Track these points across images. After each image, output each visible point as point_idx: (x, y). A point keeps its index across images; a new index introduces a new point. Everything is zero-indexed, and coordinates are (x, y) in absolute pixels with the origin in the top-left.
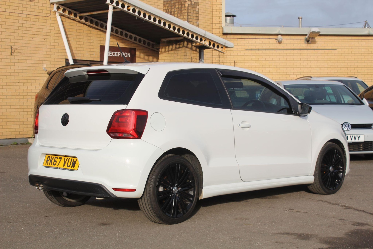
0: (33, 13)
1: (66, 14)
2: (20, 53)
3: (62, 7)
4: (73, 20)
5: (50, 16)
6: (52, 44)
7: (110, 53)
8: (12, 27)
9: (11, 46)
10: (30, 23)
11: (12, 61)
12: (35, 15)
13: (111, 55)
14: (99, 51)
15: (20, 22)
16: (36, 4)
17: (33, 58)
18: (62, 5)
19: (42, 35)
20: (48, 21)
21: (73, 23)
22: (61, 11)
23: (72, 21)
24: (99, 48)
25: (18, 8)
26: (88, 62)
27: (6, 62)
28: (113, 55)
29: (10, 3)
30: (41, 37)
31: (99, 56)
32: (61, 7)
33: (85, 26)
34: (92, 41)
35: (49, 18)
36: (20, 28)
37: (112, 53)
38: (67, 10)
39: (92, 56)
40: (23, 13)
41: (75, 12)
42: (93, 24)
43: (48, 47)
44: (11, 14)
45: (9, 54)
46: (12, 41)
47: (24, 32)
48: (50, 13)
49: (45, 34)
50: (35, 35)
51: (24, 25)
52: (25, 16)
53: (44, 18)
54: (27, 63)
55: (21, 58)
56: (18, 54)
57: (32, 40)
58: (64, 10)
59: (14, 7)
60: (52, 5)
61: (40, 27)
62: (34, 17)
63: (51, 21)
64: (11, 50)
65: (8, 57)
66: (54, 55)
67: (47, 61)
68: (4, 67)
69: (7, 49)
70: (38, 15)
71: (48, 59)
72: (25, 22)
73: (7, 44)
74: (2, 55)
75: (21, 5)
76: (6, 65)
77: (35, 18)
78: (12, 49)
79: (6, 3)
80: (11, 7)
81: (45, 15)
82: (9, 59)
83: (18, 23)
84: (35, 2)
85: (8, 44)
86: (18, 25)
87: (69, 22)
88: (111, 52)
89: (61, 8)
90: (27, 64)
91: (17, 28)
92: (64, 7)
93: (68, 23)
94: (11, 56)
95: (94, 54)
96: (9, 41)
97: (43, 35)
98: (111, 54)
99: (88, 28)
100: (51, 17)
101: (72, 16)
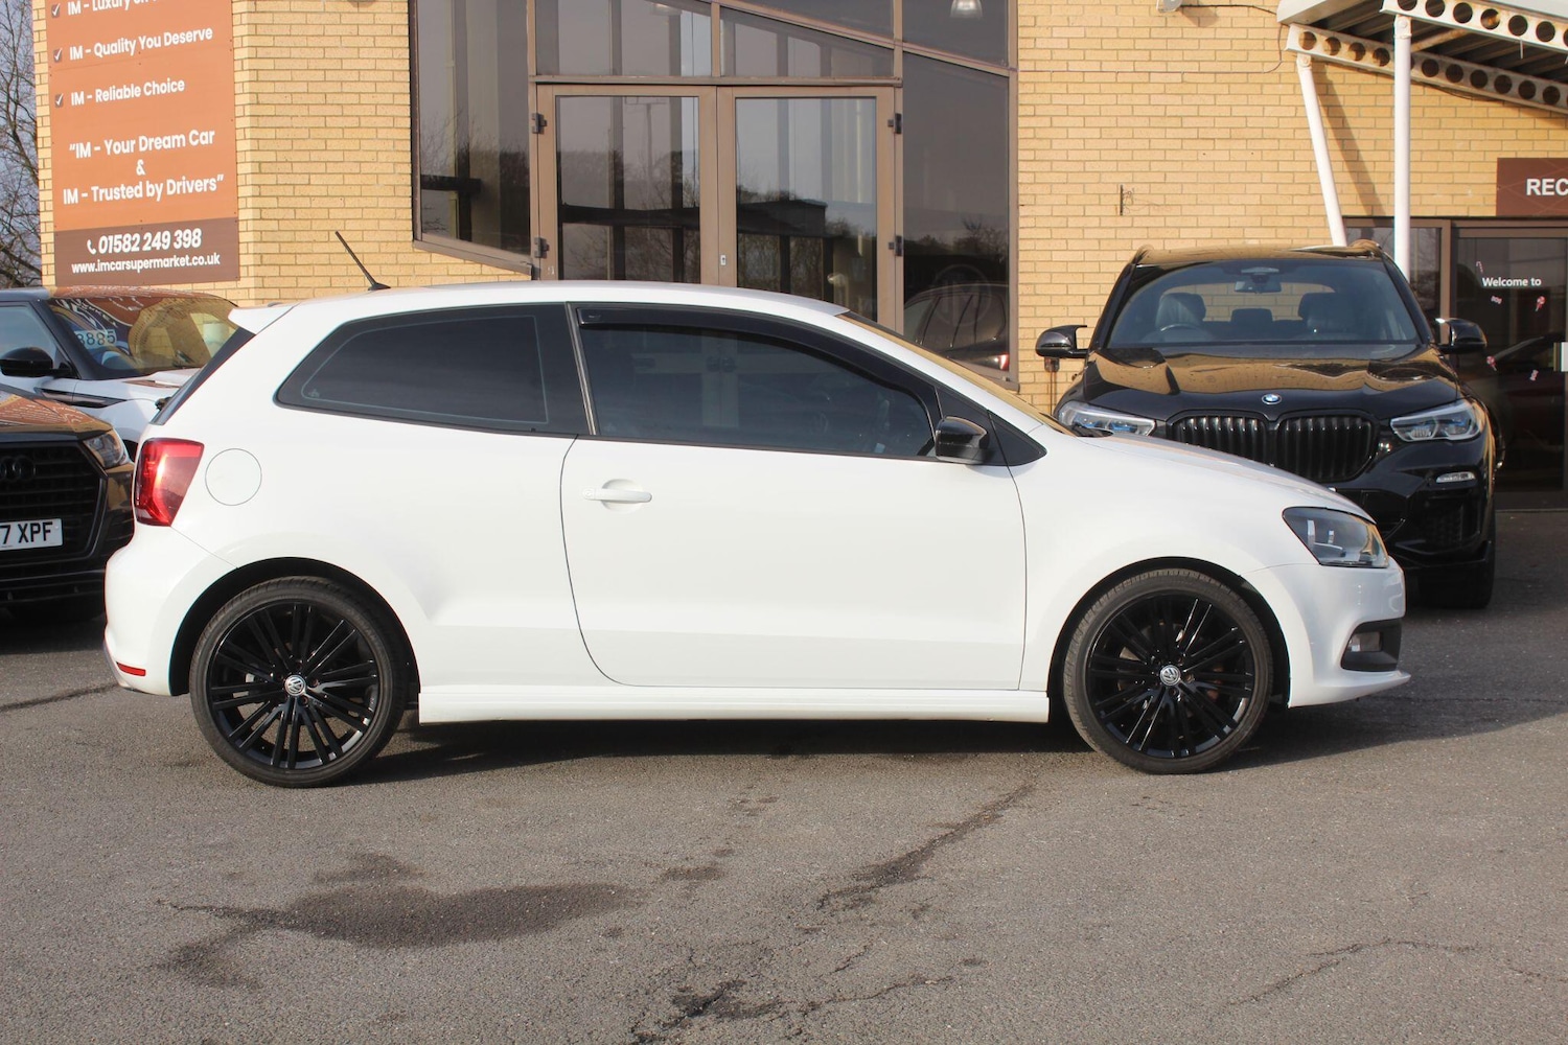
0: (1205, 67)
1: (1345, 55)
2: (1152, 208)
3: (1321, 34)
4: (1376, 73)
5: (1278, 70)
6: (1283, 167)
7: (1548, 183)
8: (1123, 122)
9: (1118, 183)
10: (1196, 100)
11: (1121, 233)
12: (1215, 73)
13: (1552, 193)
14: (1494, 178)
15: (1155, 100)
16: (1221, 33)
17: (1202, 222)
18: (1321, 24)
19: (1243, 139)
20: (1267, 89)
21: (1377, 84)
22: (1320, 49)
23: (1374, 77)
24: (1494, 167)
25: (1150, 56)
26: (1444, 221)
27: (1099, 240)
28: (1563, 190)
29: (1118, 40)
30: (1242, 145)
31: (1495, 198)
32: (1316, 32)
33: (1429, 91)
34: (1459, 145)
35: (1274, 78)
36: (1154, 122)
37: (1554, 184)
38: (1346, 43)
39: (1458, 200)
40: (1169, 70)
41: (1378, 45)
42: (1462, 81)
43: (1267, 177)
44: (1121, 78)
45: (1112, 211)
46: (1123, 167)
47: (1170, 133)
48: (1278, 59)
49: (1258, 133)
50: (1214, 139)
51: (1171, 111)
52: (1177, 78)
53: (1252, 78)
54: (1179, 238)
55: (1160, 222)
56: (1145, 211)
57: (1200, 158)
58: (1334, 45)
59: (1133, 52)
60: (1284, 29)
61: (1236, 111)
62: (1211, 78)
63: (1280, 86)
64: (1119, 197)
65: (1106, 222)
66: (1293, 205)
67: (1261, 227)
68: (1089, 256)
69: (1105, 194)
70: (1229, 70)
71: (1267, 222)
72: (1178, 100)
73: (1103, 180)
74: (1084, 216)
75: (1161, 44)
76: (1099, 250)
77: (1215, 82)
78: (1122, 194)
79: (1104, 41)
80: (1123, 55)
81: (1258, 67)
82: (1111, 228)
83: (1150, 105)
84: (1216, 28)
85: (1106, 178)
86: (1150, 111)
87: (1359, 85)
88: (1552, 180)
89: (1317, 35)
90: (1180, 241)
91: (1143, 122)
92: (1330, 34)
93: (1357, 87)
94: (1121, 219)
95: (1470, 192)
96: (1112, 167)
97: (1247, 140)
98: (1552, 187)
99: (1443, 98)
100: (1280, 74)
101: (1369, 61)
